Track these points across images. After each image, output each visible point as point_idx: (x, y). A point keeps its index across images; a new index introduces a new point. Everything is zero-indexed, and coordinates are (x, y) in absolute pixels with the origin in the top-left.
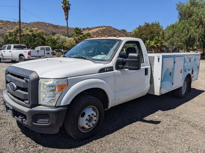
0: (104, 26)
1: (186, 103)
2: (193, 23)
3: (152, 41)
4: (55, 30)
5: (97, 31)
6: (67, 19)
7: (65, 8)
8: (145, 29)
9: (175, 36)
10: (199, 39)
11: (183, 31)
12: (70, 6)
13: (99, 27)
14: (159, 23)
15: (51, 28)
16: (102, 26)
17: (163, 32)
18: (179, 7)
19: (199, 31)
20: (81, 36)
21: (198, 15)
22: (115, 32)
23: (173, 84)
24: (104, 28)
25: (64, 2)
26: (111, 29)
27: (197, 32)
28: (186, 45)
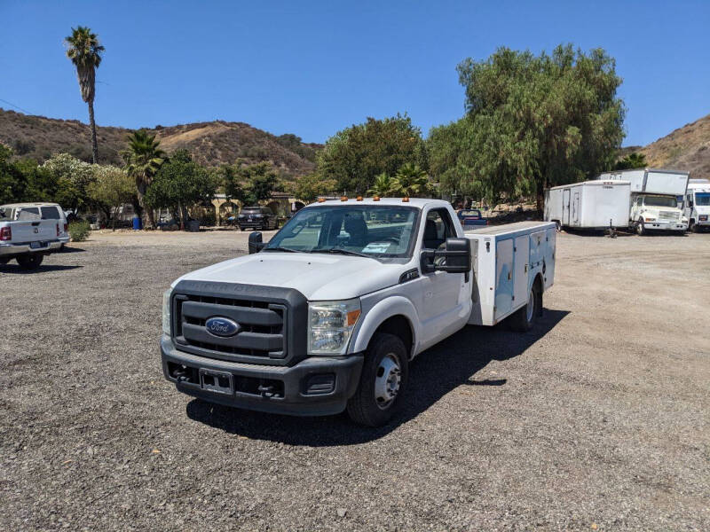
0: (220, 120)
1: (541, 340)
2: (508, 125)
3: (393, 175)
4: (27, 134)
5: (197, 140)
6: (90, 98)
7: (81, 57)
8: (370, 139)
9: (459, 161)
10: (527, 170)
11: (481, 148)
12: (100, 53)
13: (204, 125)
14: (409, 119)
15: (11, 126)
16: (211, 121)
17: (423, 149)
18: (469, 75)
19: (526, 146)
20: (157, 161)
21: (520, 101)
22: (262, 143)
23: (513, 298)
24: (222, 129)
25: (76, 38)
26: (246, 133)
27: (519, 151)
28: (492, 187)
